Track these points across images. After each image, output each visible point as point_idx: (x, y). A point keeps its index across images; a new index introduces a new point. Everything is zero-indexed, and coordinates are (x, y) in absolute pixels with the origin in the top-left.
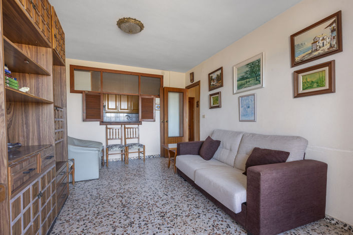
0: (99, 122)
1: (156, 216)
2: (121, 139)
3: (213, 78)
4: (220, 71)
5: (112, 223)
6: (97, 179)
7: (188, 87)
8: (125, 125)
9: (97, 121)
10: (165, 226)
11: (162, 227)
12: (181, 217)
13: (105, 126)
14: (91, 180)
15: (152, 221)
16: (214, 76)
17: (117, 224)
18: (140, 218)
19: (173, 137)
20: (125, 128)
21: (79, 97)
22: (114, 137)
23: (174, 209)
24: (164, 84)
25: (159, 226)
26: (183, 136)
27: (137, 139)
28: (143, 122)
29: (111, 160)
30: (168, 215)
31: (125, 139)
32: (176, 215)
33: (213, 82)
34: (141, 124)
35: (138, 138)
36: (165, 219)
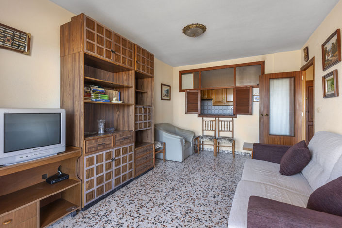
0: (197, 115)
1: (183, 209)
2: (215, 131)
3: (328, 50)
4: (335, 37)
5: (153, 197)
6: (180, 162)
7: (304, 69)
8: (218, 118)
9: (195, 114)
10: (178, 221)
11: (175, 221)
12: (201, 223)
13: (201, 118)
14: (176, 162)
15: (175, 212)
16: (329, 46)
17: (154, 199)
18: (171, 204)
19: (277, 136)
20: (219, 121)
21: (184, 94)
22: (209, 129)
23: (205, 213)
24: (265, 71)
25: (174, 218)
26: (294, 136)
27: (231, 133)
28: (238, 116)
29: (206, 150)
30: (194, 215)
31: (219, 131)
32: (199, 219)
33: (329, 56)
34: (236, 118)
35: (233, 132)
36: (186, 216)
